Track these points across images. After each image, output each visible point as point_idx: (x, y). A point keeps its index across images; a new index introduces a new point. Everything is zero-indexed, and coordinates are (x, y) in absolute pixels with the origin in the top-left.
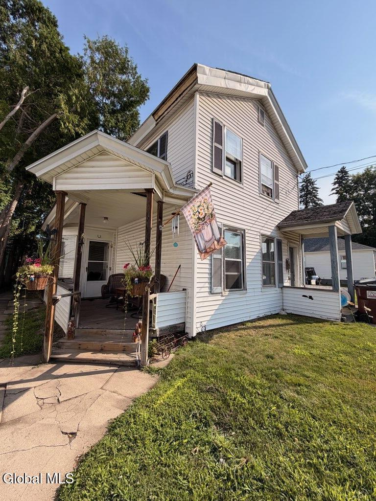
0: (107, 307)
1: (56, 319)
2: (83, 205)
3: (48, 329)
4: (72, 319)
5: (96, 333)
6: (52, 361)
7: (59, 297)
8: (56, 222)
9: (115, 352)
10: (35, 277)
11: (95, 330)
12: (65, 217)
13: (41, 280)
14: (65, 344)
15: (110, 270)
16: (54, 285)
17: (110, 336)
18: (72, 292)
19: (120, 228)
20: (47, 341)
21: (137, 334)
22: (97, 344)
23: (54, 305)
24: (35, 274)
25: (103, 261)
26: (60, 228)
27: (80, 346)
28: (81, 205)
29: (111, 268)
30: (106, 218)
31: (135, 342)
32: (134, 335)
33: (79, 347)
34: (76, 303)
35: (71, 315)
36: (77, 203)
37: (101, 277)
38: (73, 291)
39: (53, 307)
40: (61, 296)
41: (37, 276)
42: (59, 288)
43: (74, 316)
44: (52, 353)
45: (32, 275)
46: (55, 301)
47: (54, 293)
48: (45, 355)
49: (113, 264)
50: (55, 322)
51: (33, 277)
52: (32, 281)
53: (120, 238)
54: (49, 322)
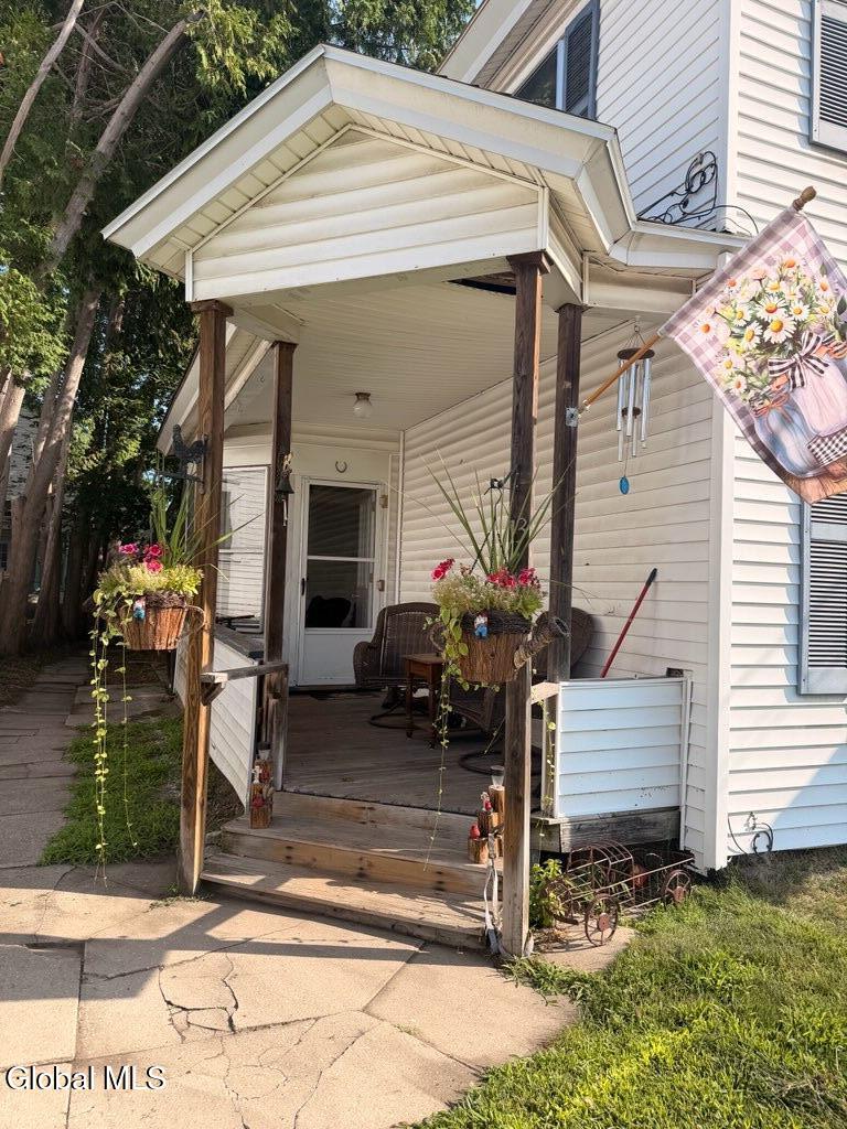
0: (374, 721)
1: (212, 753)
2: (286, 349)
3: (192, 783)
4: (264, 754)
5: (342, 814)
6: (208, 890)
7: (220, 678)
8: (201, 416)
9: (408, 889)
10: (147, 607)
11: (337, 803)
12: (229, 397)
13: (166, 616)
14: (242, 839)
15: (382, 590)
16: (206, 637)
17: (389, 827)
18: (261, 663)
19: (411, 433)
20: (191, 825)
21: (484, 834)
22: (344, 853)
23: (207, 703)
24: (147, 595)
25: (357, 556)
26: (214, 438)
27: (292, 853)
28: (276, 349)
29: (383, 582)
30: (363, 396)
31: (477, 860)
32: (473, 836)
33: (288, 857)
34: (272, 702)
35: (260, 742)
36: (265, 344)
37: (349, 617)
38: (265, 659)
39: (203, 709)
40: (225, 675)
41: (155, 603)
42: (218, 646)
43: (268, 747)
44: (206, 867)
45: (138, 598)
46: (209, 690)
47: (205, 662)
48: (186, 869)
49: (392, 568)
50: (210, 763)
51: (140, 604)
52: (138, 619)
53: (416, 469)
54: (193, 758)
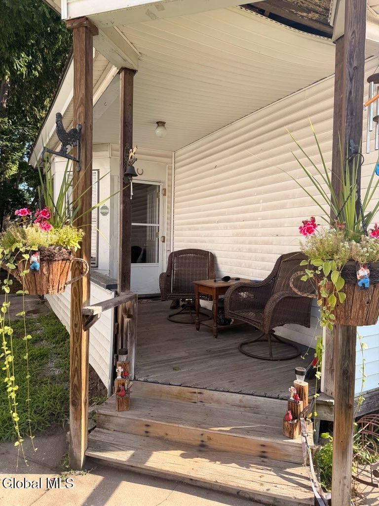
0: (170, 318)
1: (90, 362)
2: (128, 73)
3: (78, 388)
4: (123, 358)
5: (178, 396)
6: (93, 465)
7: (97, 310)
9: (242, 458)
10: (41, 260)
11: (175, 389)
13: (57, 266)
15: (164, 241)
16: (85, 280)
17: (214, 406)
18: (116, 293)
19: (180, 152)
20: (78, 418)
22: (189, 431)
23: (87, 329)
24: (41, 250)
27: (149, 429)
28: (122, 75)
30: (161, 124)
31: (292, 437)
33: (147, 432)
34: (126, 320)
35: (117, 351)
36: (114, 70)
38: (118, 290)
39: (84, 334)
40: (100, 308)
41: (47, 257)
42: (93, 286)
43: (126, 353)
44: (91, 445)
45: (34, 252)
46: (89, 319)
47: (85, 299)
48: (76, 450)
49: (169, 229)
50: (91, 369)
51: (35, 258)
52: (34, 271)
54: (78, 370)
